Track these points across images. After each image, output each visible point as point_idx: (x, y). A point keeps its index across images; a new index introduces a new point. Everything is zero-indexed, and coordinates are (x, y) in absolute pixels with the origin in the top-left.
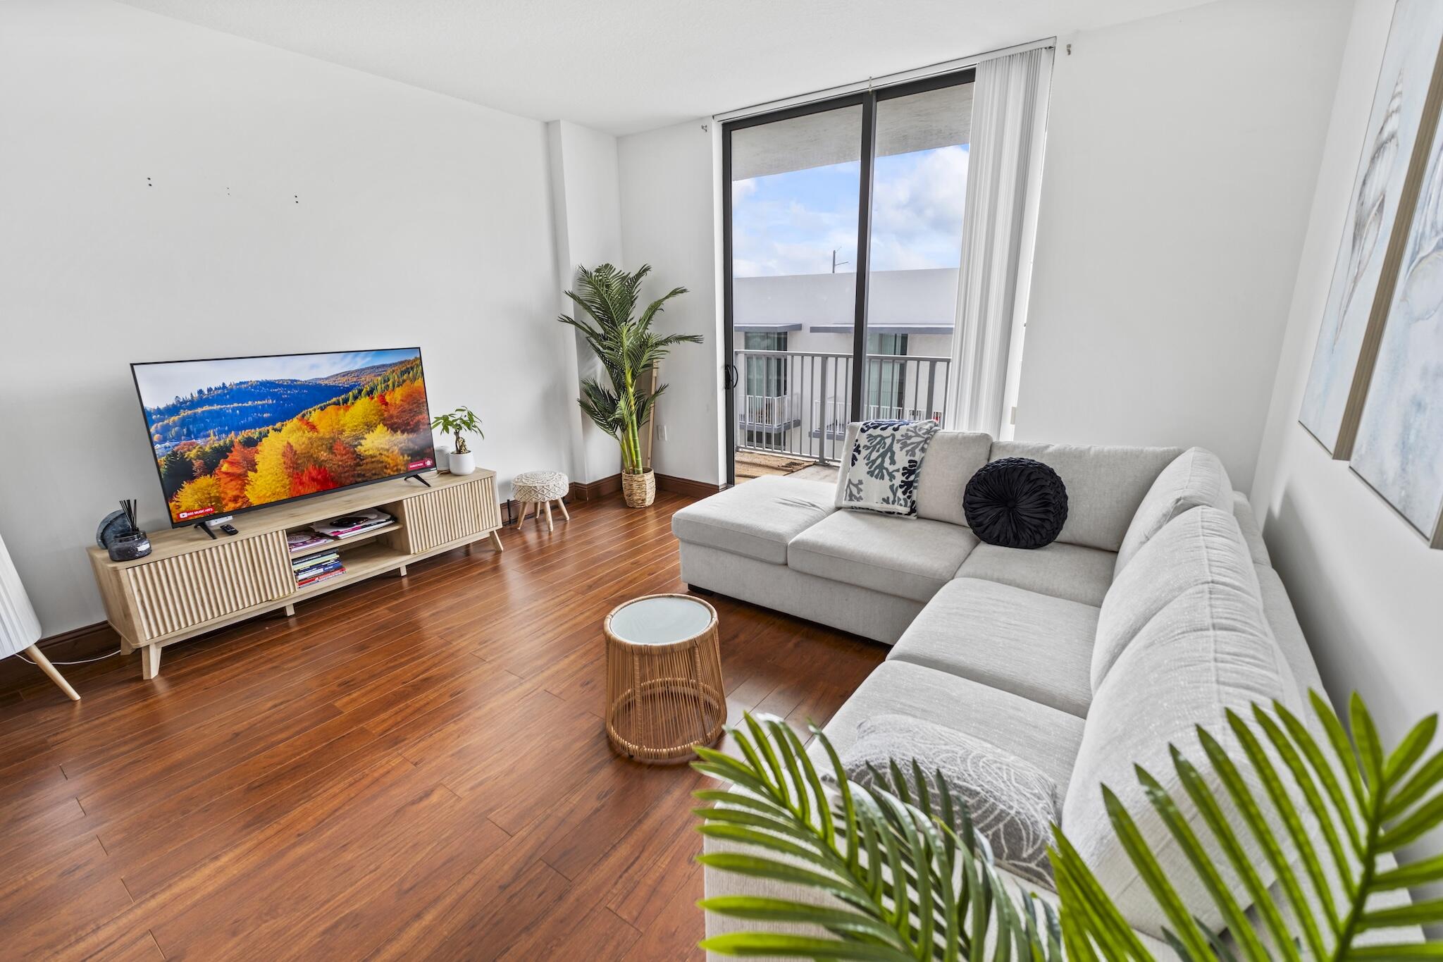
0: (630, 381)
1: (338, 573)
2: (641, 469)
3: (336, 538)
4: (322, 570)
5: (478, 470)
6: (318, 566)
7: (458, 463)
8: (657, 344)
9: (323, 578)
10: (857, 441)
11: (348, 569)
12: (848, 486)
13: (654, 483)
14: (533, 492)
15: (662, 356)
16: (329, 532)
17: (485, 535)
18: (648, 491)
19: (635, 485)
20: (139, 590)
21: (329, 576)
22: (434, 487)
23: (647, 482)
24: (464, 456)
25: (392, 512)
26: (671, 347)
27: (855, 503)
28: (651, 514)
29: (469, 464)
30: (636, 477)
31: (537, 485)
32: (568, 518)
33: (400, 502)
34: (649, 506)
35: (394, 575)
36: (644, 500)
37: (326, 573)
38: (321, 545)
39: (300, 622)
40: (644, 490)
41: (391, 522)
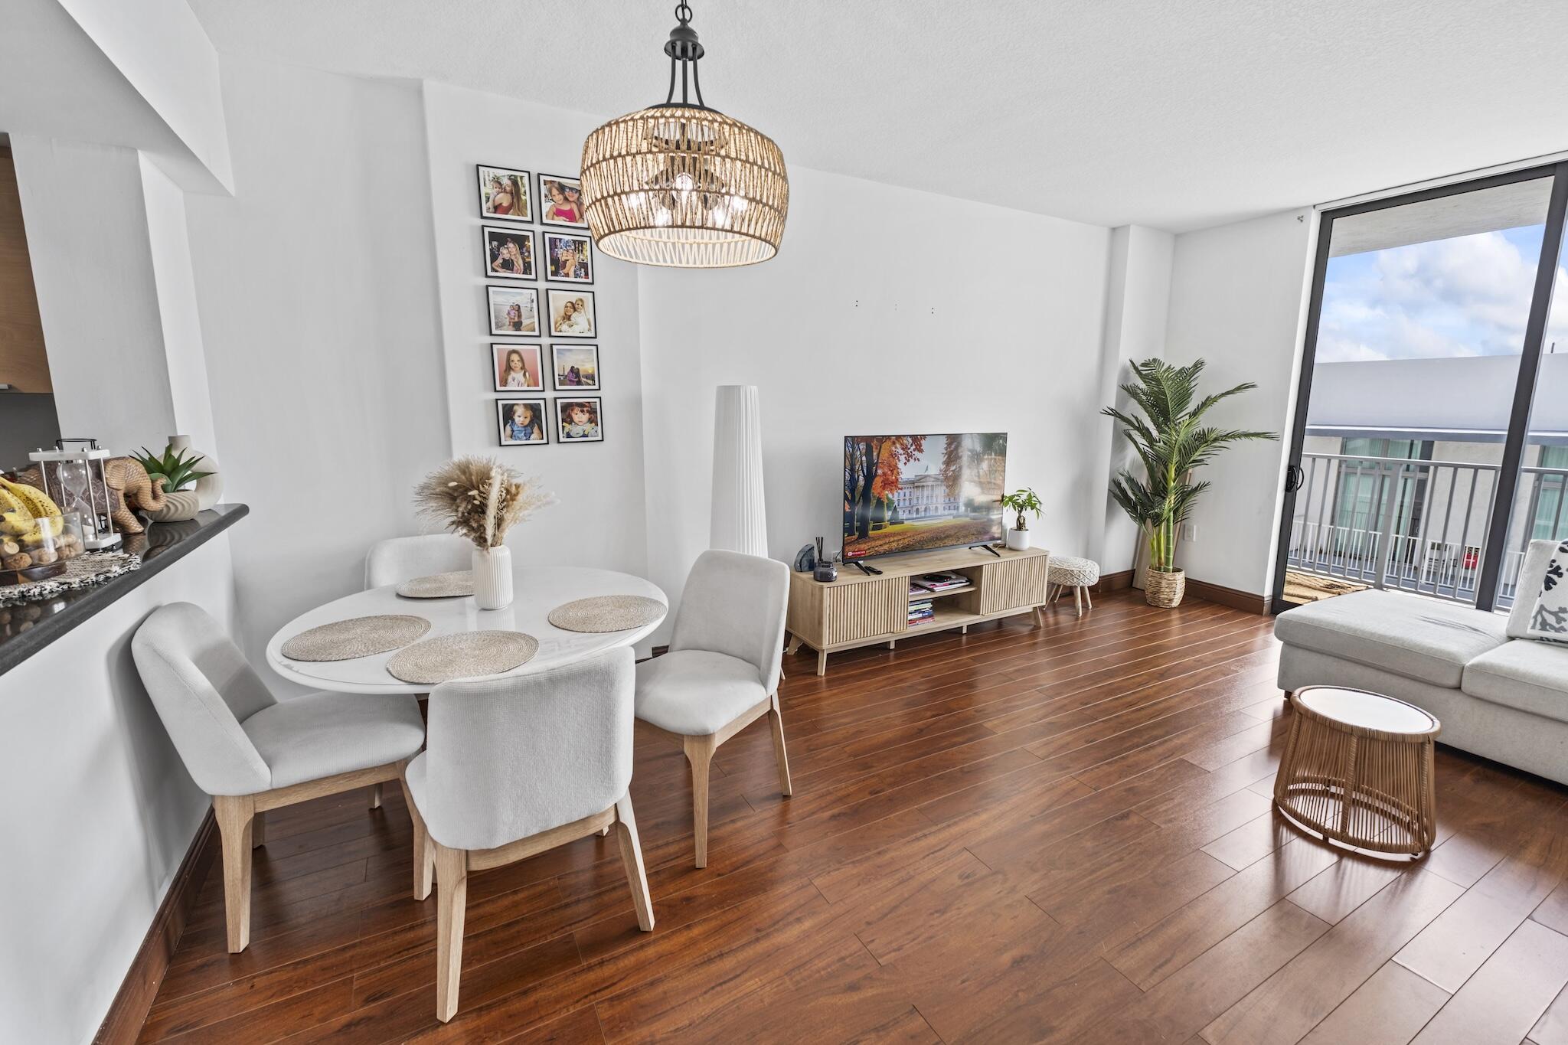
0: (1173, 476)
1: (930, 620)
2: (1171, 567)
3: (932, 591)
4: (921, 615)
5: (1031, 548)
6: (919, 611)
7: (1019, 539)
8: (1216, 440)
9: (922, 622)
10: (1554, 561)
11: (937, 618)
12: (1539, 612)
13: (1184, 584)
14: (1069, 576)
15: (1215, 452)
16: (927, 584)
17: (1029, 609)
18: (1177, 591)
19: (1164, 583)
20: (830, 606)
21: (925, 621)
22: (1004, 558)
23: (1178, 582)
24: (1023, 533)
25: (971, 575)
26: (1231, 443)
27: (1551, 634)
28: (1175, 616)
29: (1028, 541)
30: (1166, 575)
31: (1073, 569)
32: (1091, 607)
33: (980, 567)
34: (1175, 608)
35: (957, 631)
36: (1171, 600)
37: (923, 618)
38: (923, 594)
39: (897, 657)
40: (1174, 589)
41: (968, 583)
